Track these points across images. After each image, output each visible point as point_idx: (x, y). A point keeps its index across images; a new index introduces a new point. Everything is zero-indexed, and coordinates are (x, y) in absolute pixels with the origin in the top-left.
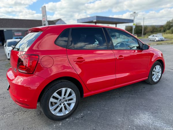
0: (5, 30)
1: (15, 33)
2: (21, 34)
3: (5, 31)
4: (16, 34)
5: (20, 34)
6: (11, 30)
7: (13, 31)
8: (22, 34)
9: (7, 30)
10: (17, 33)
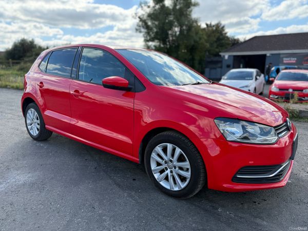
0: (268, 55)
1: (284, 59)
2: (294, 62)
3: (270, 56)
4: (286, 60)
5: (293, 60)
6: (279, 54)
7: (281, 56)
8: (297, 61)
9: (272, 54)
10: (289, 59)
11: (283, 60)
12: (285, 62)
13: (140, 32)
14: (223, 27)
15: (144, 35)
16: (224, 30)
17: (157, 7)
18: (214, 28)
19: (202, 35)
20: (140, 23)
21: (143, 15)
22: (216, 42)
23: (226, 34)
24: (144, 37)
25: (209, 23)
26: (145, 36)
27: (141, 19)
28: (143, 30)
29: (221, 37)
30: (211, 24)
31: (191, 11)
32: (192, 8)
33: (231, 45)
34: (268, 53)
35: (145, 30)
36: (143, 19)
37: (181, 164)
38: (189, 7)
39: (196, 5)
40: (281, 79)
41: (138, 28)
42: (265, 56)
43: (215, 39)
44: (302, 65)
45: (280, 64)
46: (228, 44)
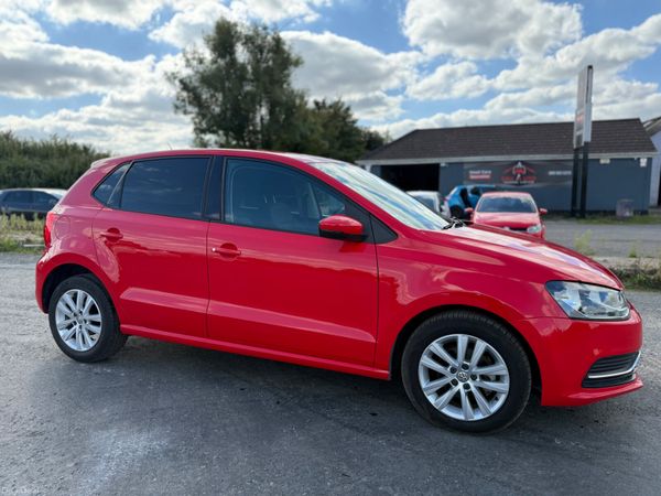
0: (443, 165)
1: (471, 172)
2: (488, 177)
3: (445, 167)
4: (473, 175)
5: (486, 174)
6: (462, 163)
8: (492, 175)
9: (450, 164)
10: (478, 172)
11: (468, 175)
12: (472, 177)
13: (185, 113)
14: (348, 109)
15: (193, 119)
16: (350, 116)
17: (221, 62)
18: (332, 111)
19: (315, 123)
20: (185, 94)
21: (190, 77)
22: (338, 138)
23: (354, 122)
24: (195, 123)
25: (320, 100)
26: (197, 120)
27: (185, 85)
28: (190, 108)
29: (346, 129)
30: (324, 103)
31: (288, 75)
32: (292, 68)
33: (365, 144)
34: (443, 162)
35: (196, 110)
36: (191, 86)
37: (484, 370)
38: (286, 68)
39: (297, 63)
40: (483, 210)
41: (178, 103)
42: (437, 166)
43: (337, 133)
44: (501, 182)
45: (465, 182)
46: (360, 143)
